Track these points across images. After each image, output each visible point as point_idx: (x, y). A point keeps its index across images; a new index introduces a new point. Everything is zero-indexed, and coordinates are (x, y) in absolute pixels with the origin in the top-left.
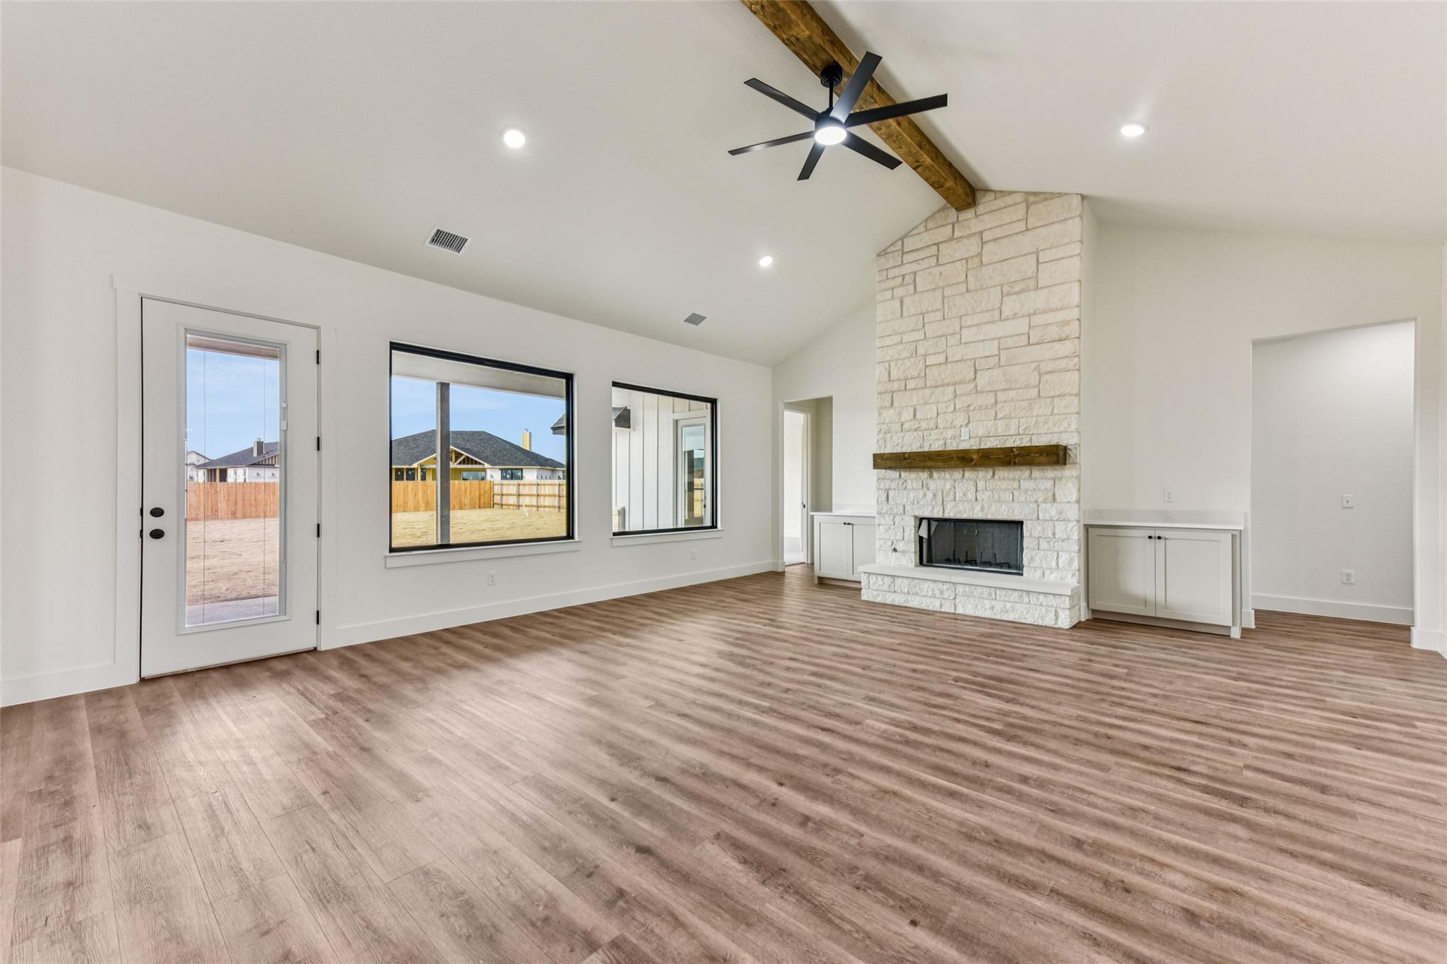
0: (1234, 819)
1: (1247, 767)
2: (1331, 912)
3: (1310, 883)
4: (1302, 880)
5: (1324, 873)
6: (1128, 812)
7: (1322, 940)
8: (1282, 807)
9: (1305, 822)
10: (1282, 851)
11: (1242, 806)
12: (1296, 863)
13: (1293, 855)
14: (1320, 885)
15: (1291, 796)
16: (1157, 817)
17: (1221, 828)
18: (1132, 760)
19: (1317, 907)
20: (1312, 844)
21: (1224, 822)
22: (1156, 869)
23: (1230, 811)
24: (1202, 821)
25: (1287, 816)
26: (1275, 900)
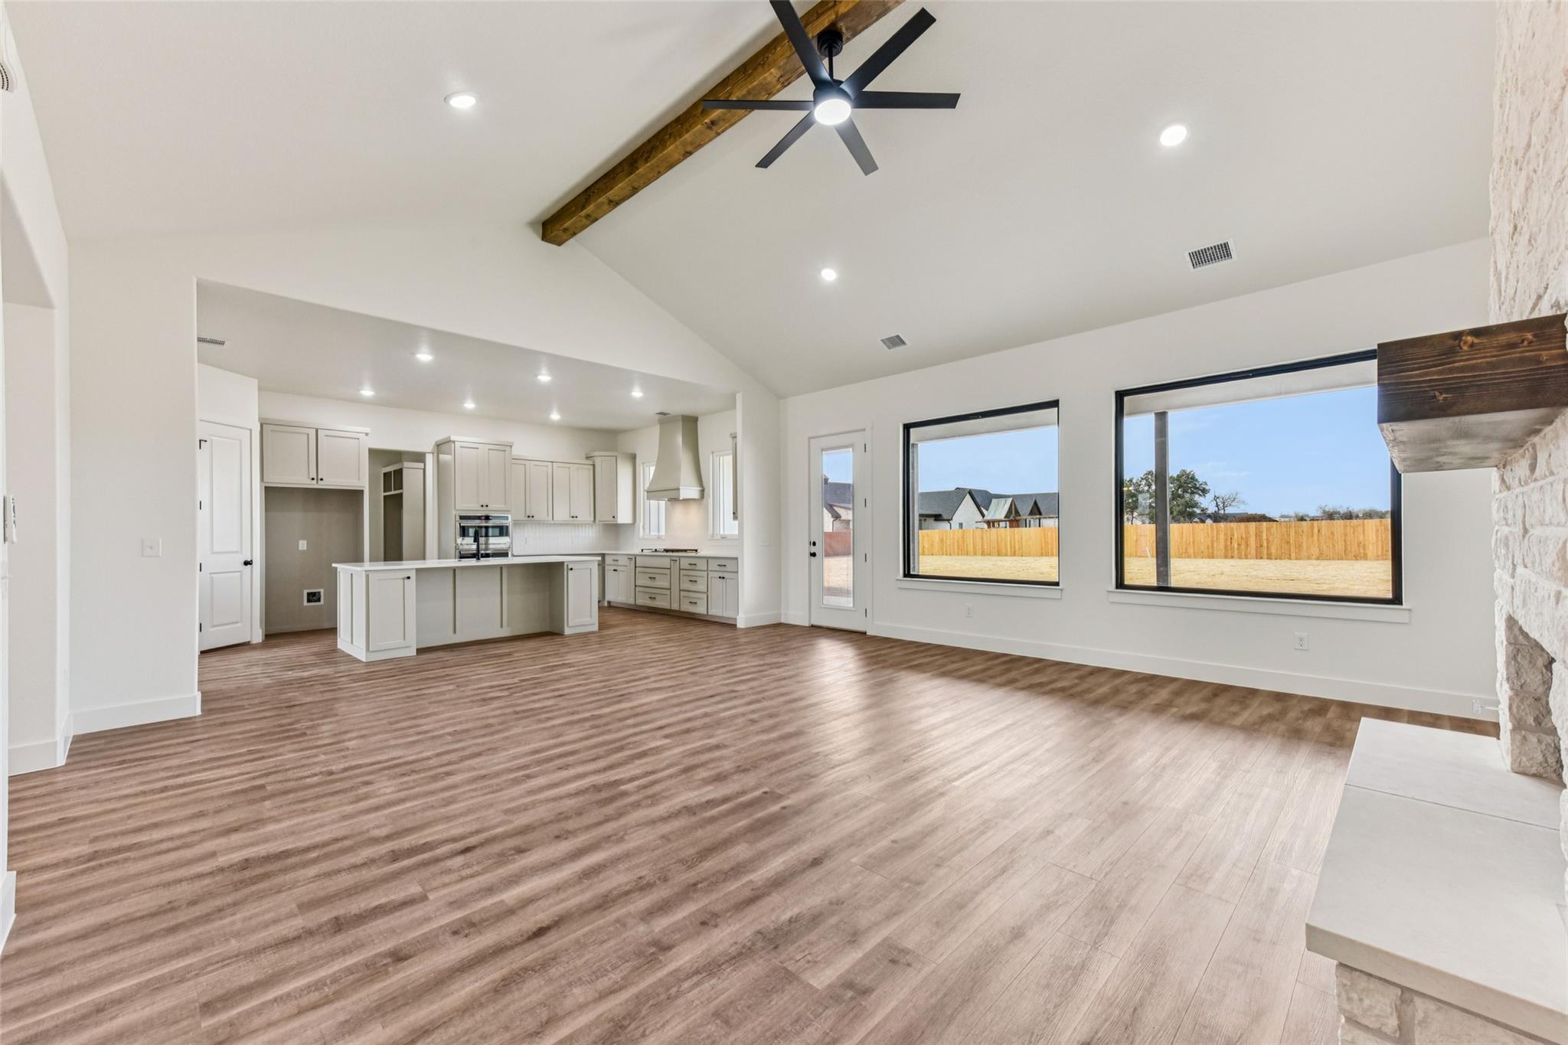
0: (388, 837)
1: (423, 898)
2: (304, 823)
3: (319, 830)
4: (325, 829)
5: (313, 841)
6: (451, 799)
7: (304, 809)
8: (364, 872)
9: (339, 871)
10: (345, 838)
11: (393, 851)
12: (332, 836)
13: (336, 840)
14: (313, 833)
15: (362, 890)
16: (432, 807)
17: (390, 826)
18: (506, 831)
19: (311, 821)
20: (327, 856)
21: (392, 831)
22: (401, 787)
23: (396, 842)
24: (408, 823)
25: (355, 867)
26: (334, 811)
